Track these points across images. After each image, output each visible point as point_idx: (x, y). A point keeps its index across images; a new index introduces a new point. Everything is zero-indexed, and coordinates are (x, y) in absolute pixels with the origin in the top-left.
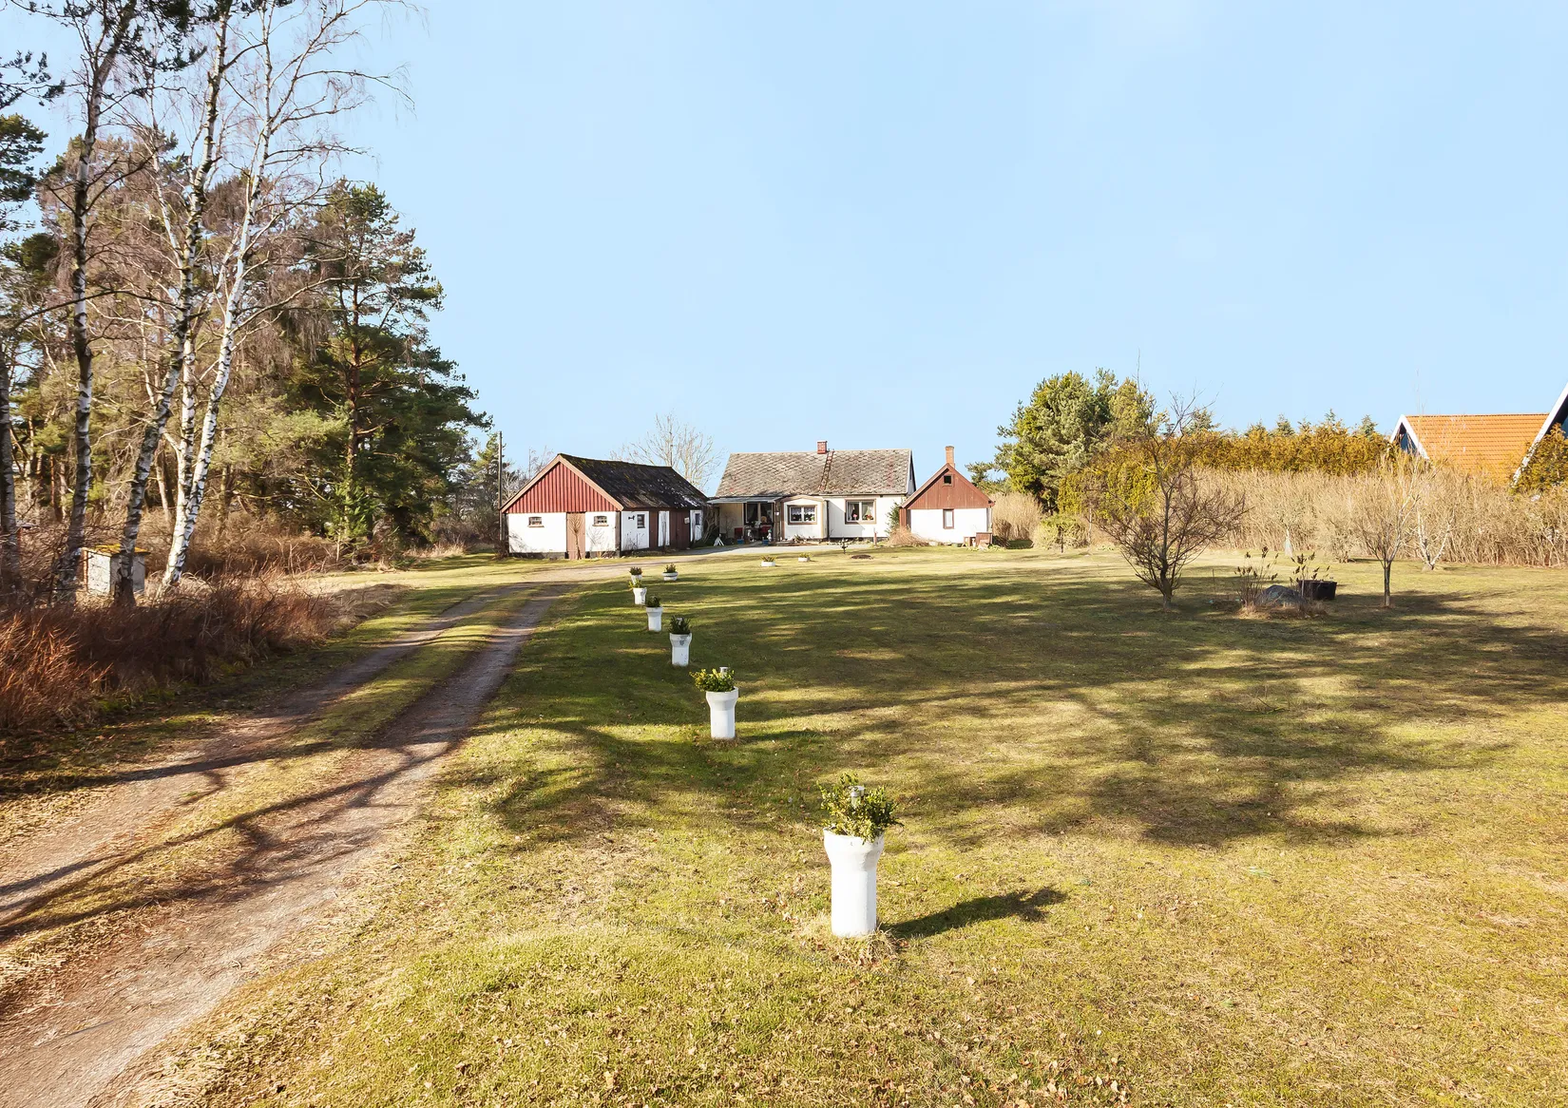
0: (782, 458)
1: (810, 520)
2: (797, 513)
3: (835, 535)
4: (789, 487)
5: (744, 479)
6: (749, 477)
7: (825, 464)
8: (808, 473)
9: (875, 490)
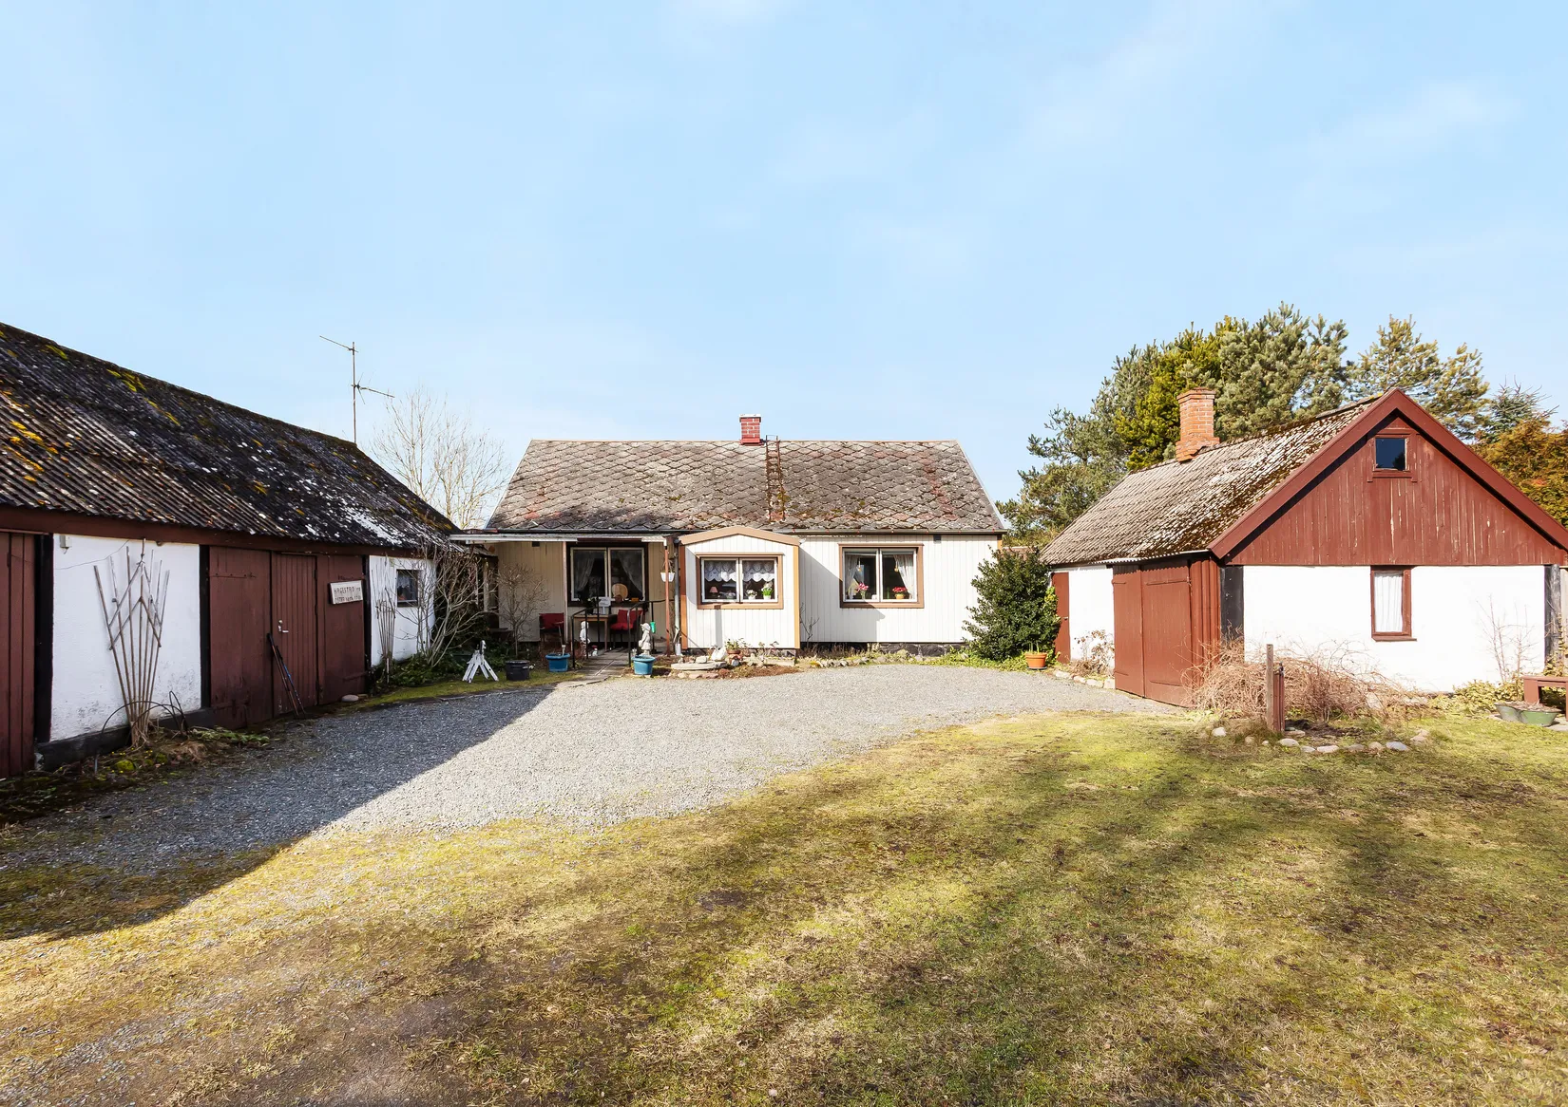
0: (658, 452)
1: (760, 596)
2: (724, 576)
3: (819, 636)
4: (685, 512)
5: (563, 492)
6: (577, 488)
7: (765, 464)
8: (728, 482)
9: (917, 521)
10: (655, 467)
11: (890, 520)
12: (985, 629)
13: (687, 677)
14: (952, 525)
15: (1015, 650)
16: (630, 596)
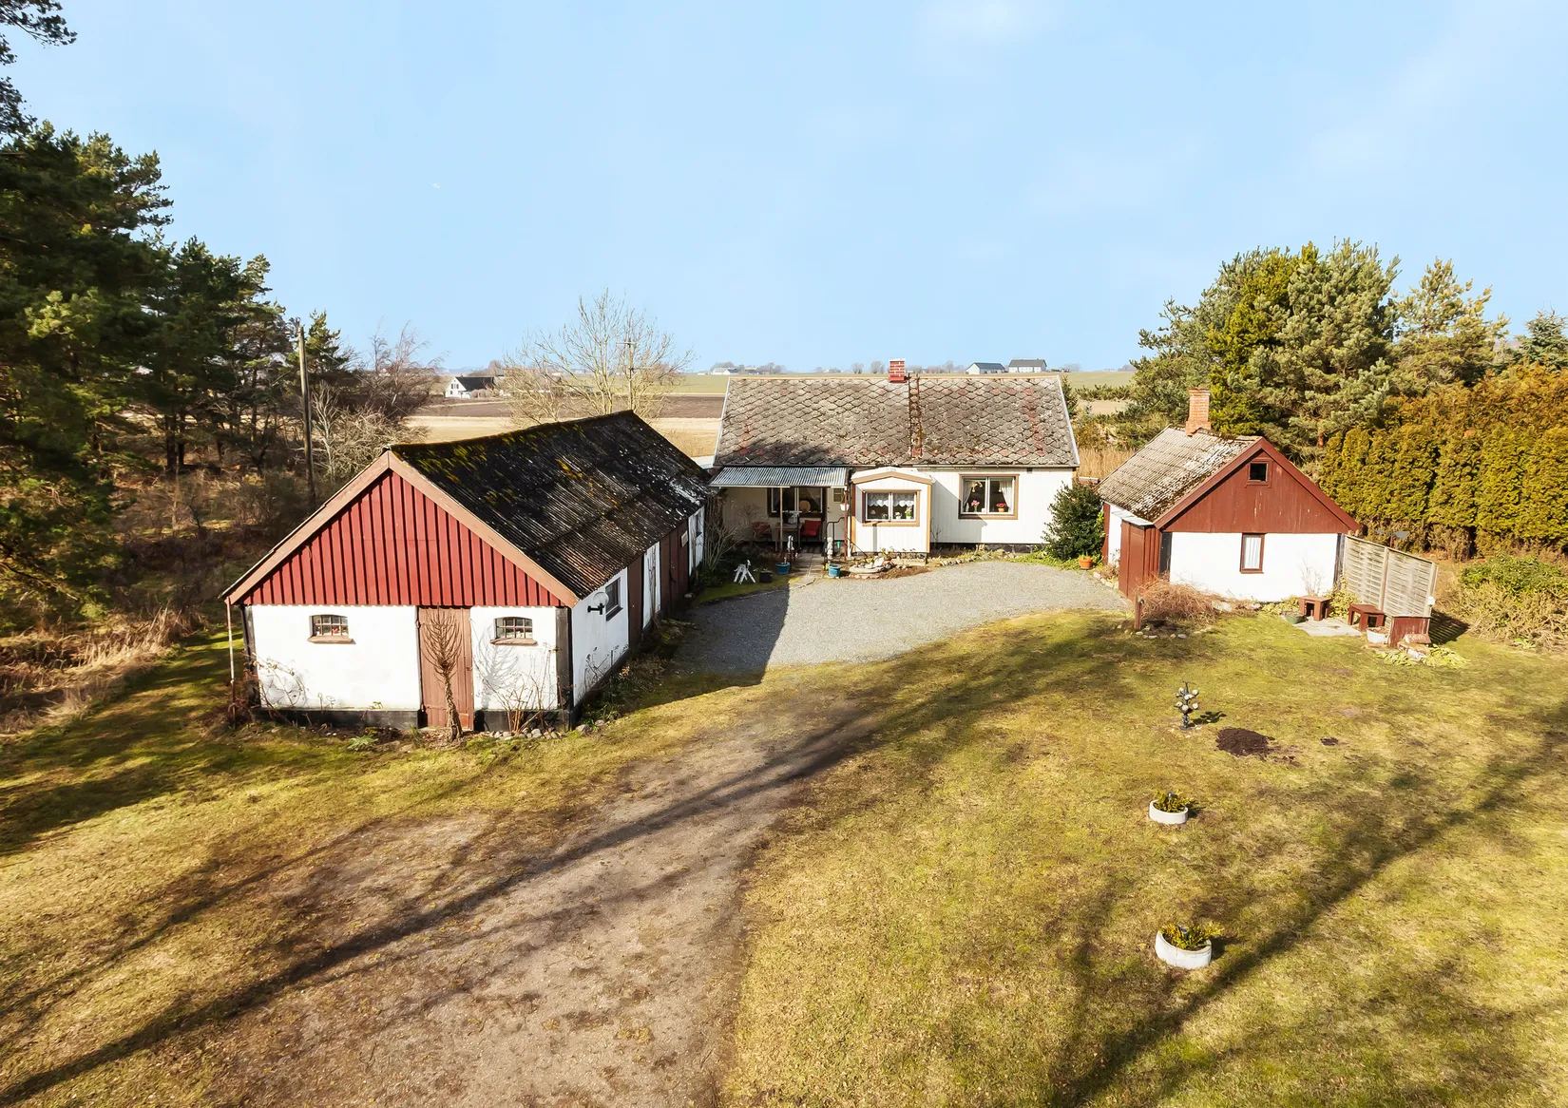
0: (826, 390)
1: (904, 517)
2: (880, 503)
3: (942, 539)
4: (851, 449)
5: (762, 429)
6: (771, 425)
7: (907, 402)
8: (881, 420)
9: (1016, 457)
10: (826, 405)
11: (998, 457)
12: (1058, 538)
13: (861, 578)
14: (1041, 460)
15: (1074, 555)
16: (812, 509)
